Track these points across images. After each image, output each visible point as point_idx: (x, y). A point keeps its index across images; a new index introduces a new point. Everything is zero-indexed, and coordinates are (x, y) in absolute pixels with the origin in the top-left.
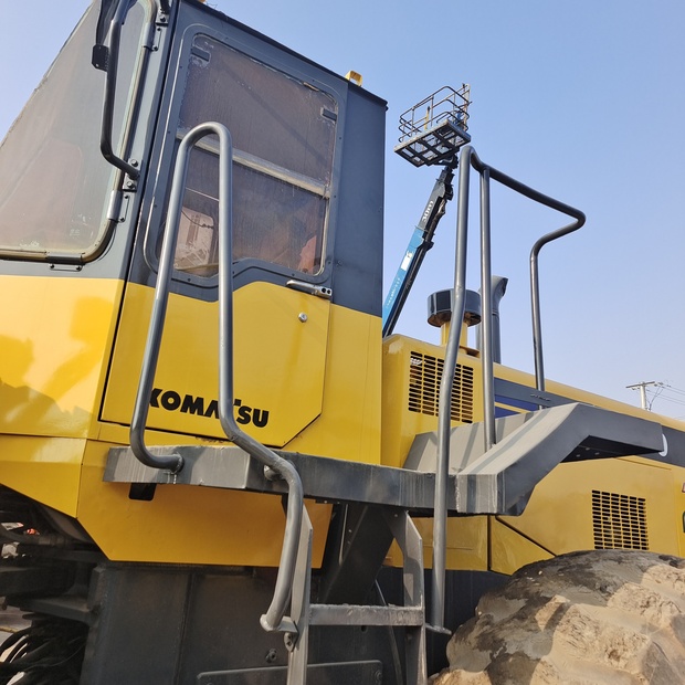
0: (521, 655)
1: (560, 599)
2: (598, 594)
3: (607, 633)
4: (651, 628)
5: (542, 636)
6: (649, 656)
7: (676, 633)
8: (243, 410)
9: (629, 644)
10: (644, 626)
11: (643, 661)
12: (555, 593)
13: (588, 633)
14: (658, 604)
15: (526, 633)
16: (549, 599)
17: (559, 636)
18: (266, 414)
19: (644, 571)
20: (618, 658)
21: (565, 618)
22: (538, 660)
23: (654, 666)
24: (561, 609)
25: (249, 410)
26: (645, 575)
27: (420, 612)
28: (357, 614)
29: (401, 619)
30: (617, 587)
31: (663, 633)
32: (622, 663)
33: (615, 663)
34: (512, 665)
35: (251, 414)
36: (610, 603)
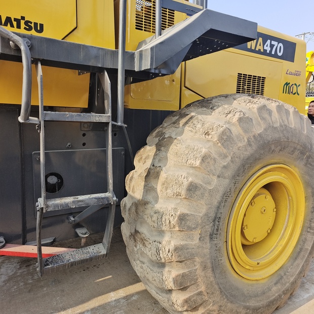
0: (170, 137)
1: (193, 114)
2: (209, 111)
3: (207, 126)
4: (229, 122)
5: (180, 129)
6: (223, 133)
7: (240, 124)
8: (27, 23)
9: (215, 129)
10: (226, 122)
11: (219, 135)
12: (191, 112)
13: (199, 126)
14: (234, 112)
15: (174, 129)
16: (188, 115)
17: (187, 128)
18: (42, 26)
19: (234, 100)
20: (209, 135)
21: (191, 121)
22: (176, 138)
23: (225, 137)
24: (191, 118)
25: (31, 23)
26: (235, 101)
27: (109, 116)
28: (72, 116)
29: (97, 119)
30: (219, 106)
31: (234, 124)
32: (210, 136)
33: (207, 137)
34: (165, 142)
35: (32, 25)
36: (213, 114)
